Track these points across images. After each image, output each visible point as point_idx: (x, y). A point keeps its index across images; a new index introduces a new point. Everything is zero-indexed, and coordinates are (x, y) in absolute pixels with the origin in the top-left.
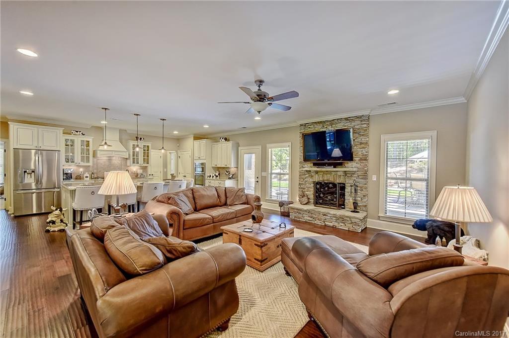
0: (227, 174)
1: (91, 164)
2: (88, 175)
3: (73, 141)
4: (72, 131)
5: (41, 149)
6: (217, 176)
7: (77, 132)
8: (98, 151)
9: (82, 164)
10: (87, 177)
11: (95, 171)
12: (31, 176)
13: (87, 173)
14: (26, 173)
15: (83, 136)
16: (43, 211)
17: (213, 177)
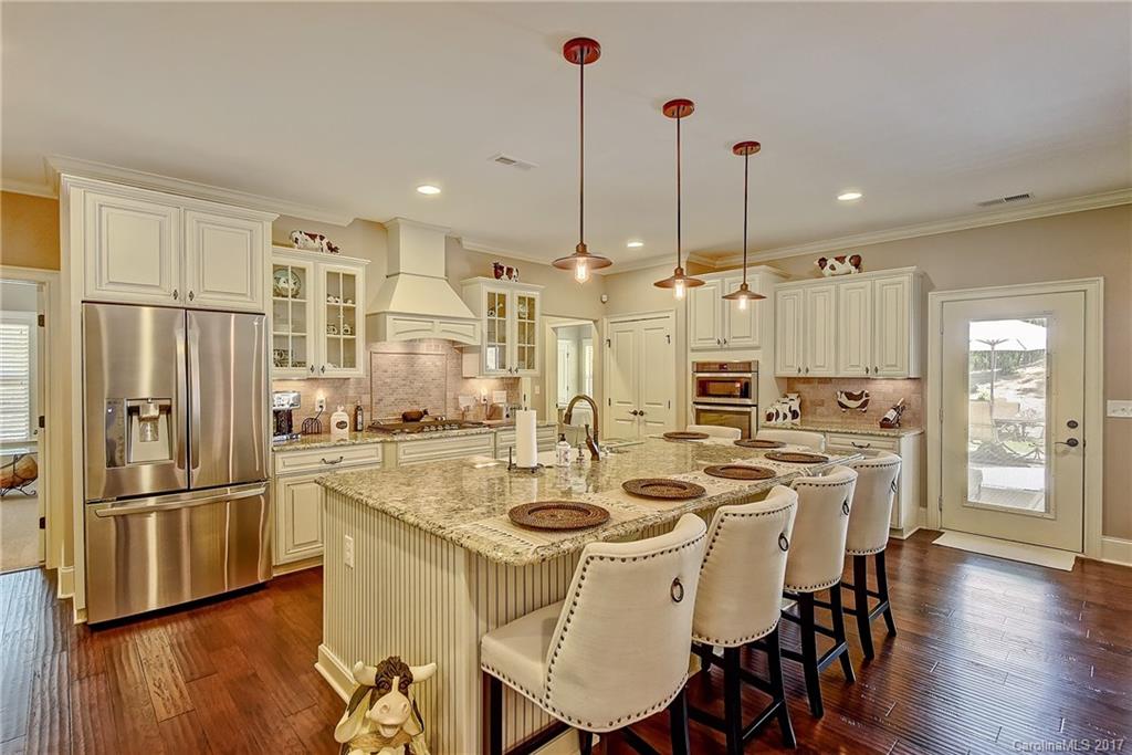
0: (853, 404)
1: (359, 371)
2: (346, 418)
3: (299, 273)
4: (297, 235)
5: (194, 304)
6: (795, 415)
7: (313, 237)
8: (389, 318)
9: (333, 372)
10: (341, 425)
11: (366, 399)
12: (155, 430)
13: (340, 409)
14: (135, 418)
15: (333, 255)
16: (187, 598)
17: (785, 416)
